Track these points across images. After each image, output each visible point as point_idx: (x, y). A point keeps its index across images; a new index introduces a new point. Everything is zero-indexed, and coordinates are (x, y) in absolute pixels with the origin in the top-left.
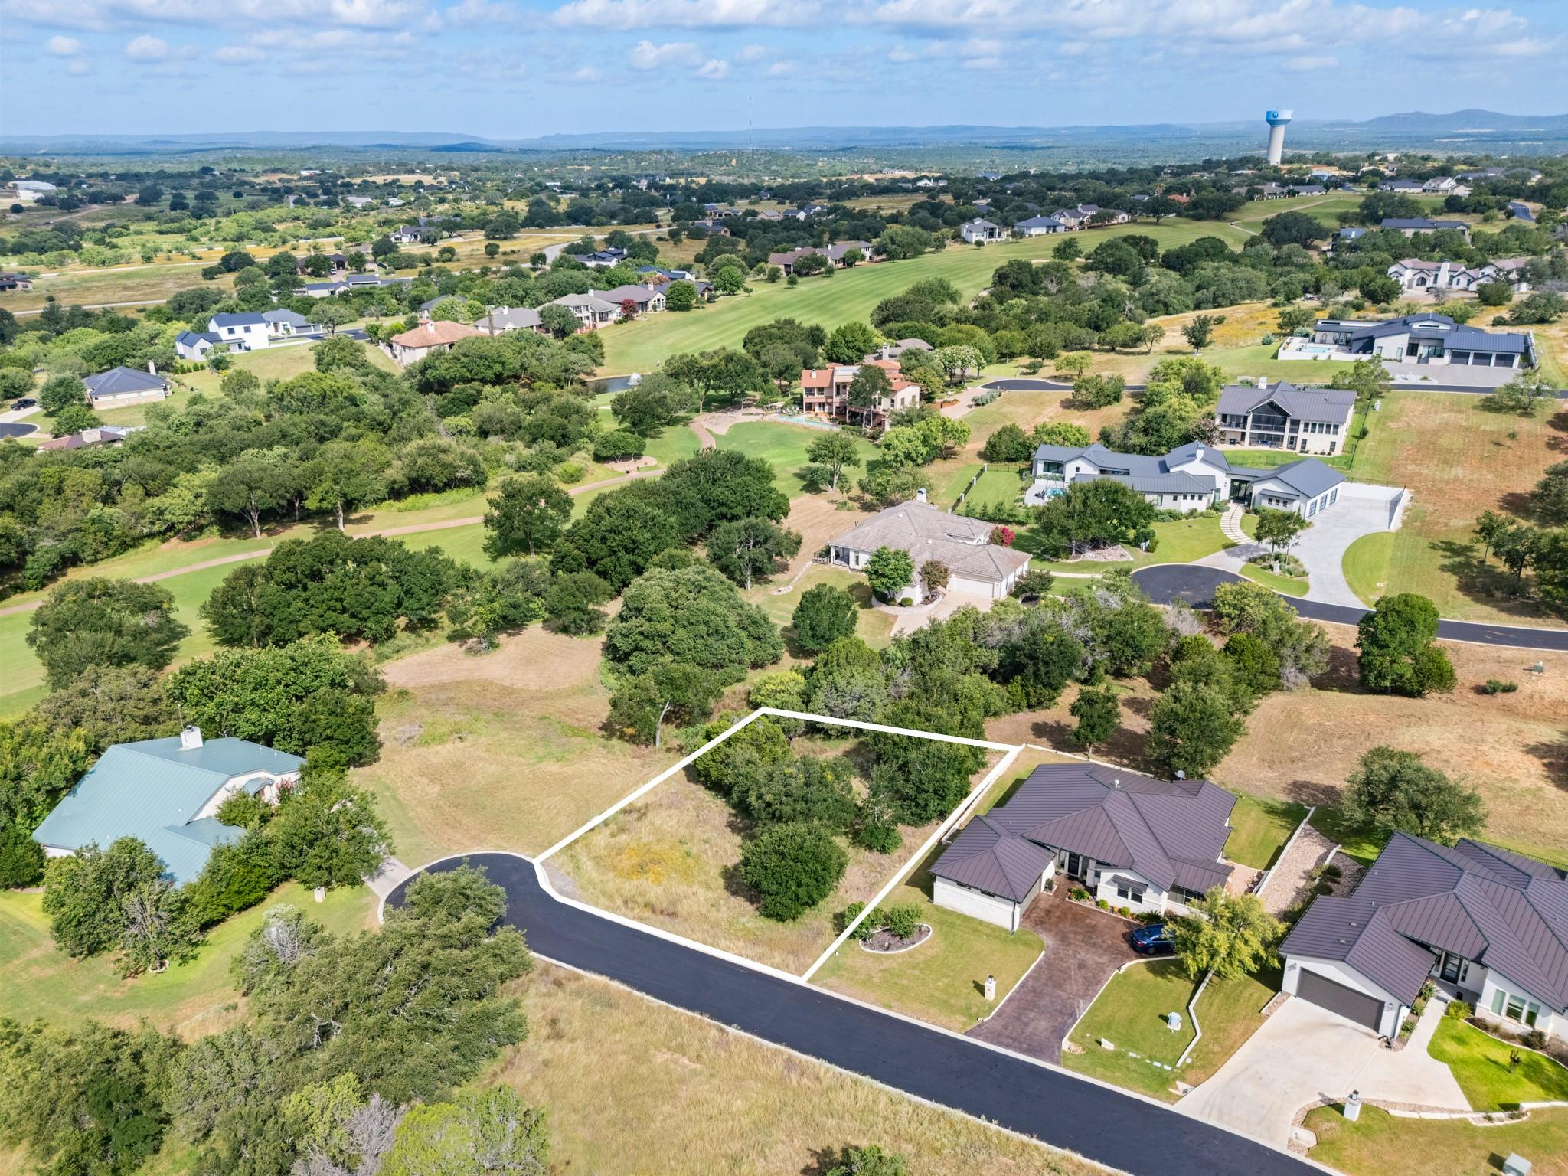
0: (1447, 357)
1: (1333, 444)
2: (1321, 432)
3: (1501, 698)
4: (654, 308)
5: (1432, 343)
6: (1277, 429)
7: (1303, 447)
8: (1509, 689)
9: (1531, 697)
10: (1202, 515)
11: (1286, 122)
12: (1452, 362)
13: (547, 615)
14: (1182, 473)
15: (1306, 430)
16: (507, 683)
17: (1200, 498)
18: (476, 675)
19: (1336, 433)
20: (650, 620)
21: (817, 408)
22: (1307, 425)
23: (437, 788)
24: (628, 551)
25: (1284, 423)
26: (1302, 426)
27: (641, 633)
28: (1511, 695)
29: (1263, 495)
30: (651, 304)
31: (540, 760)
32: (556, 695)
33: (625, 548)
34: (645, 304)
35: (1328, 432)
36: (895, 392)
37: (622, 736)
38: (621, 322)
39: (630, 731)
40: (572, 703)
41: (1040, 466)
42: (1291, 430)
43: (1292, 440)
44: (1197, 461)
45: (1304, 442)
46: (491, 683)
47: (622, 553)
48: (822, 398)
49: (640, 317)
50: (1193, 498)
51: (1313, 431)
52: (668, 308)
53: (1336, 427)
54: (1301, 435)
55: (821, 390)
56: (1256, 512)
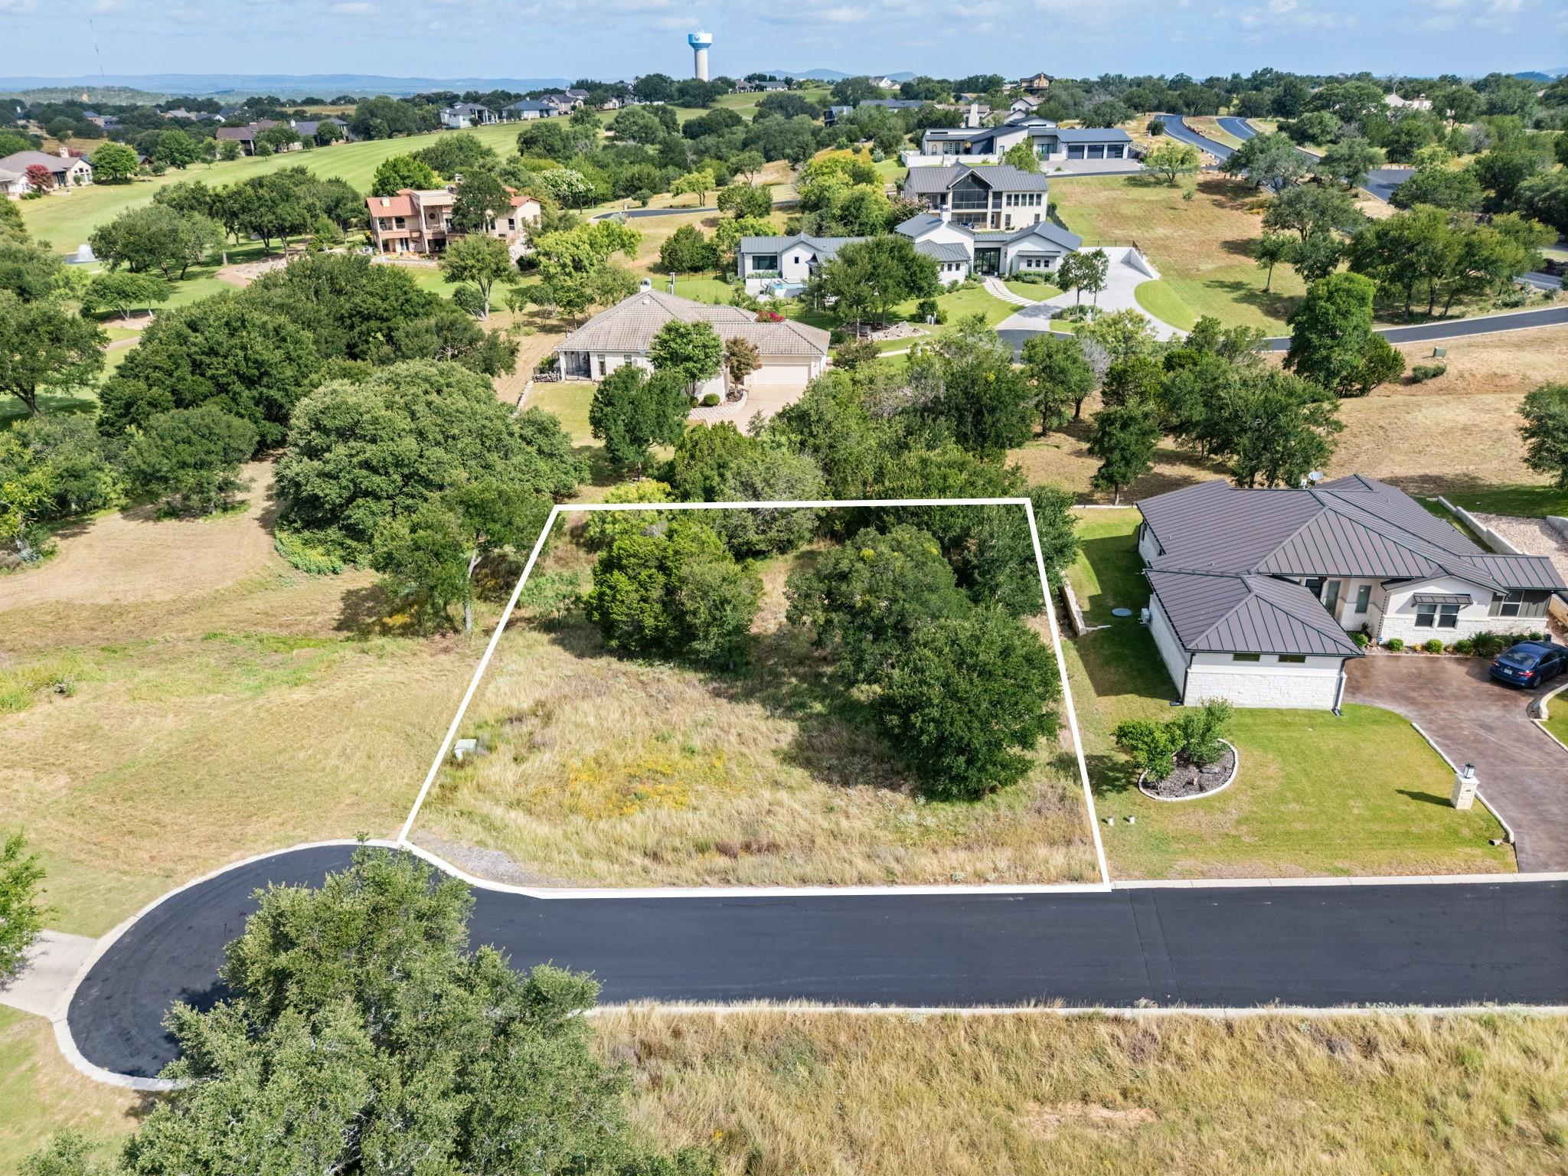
0: (1064, 153)
1: (1037, 216)
2: (1024, 204)
3: (1431, 383)
4: (77, 180)
5: (1045, 141)
6: (979, 206)
7: (1008, 224)
8: (1438, 372)
9: (1462, 376)
10: (964, 287)
11: (707, 45)
12: (1069, 157)
13: (124, 501)
14: (929, 242)
15: (1009, 204)
16: (104, 600)
17: (958, 268)
18: (32, 599)
19: (1039, 203)
20: (373, 441)
21: (398, 247)
22: (1009, 197)
23: (63, 779)
24: (250, 382)
25: (986, 198)
26: (1004, 199)
27: (366, 465)
28: (1440, 378)
29: (1021, 257)
30: (70, 175)
31: (259, 690)
32: (215, 600)
33: (242, 377)
34: (61, 176)
35: (1031, 204)
36: (514, 208)
37: (386, 631)
38: (31, 197)
39: (399, 620)
40: (259, 602)
41: (749, 263)
42: (994, 206)
43: (996, 217)
44: (944, 226)
45: (1008, 217)
46: (69, 605)
47: (238, 387)
48: (404, 233)
49: (56, 190)
50: (950, 268)
51: (1016, 204)
52: (98, 182)
53: (1039, 196)
54: (1005, 210)
55: (400, 221)
56: (1017, 278)
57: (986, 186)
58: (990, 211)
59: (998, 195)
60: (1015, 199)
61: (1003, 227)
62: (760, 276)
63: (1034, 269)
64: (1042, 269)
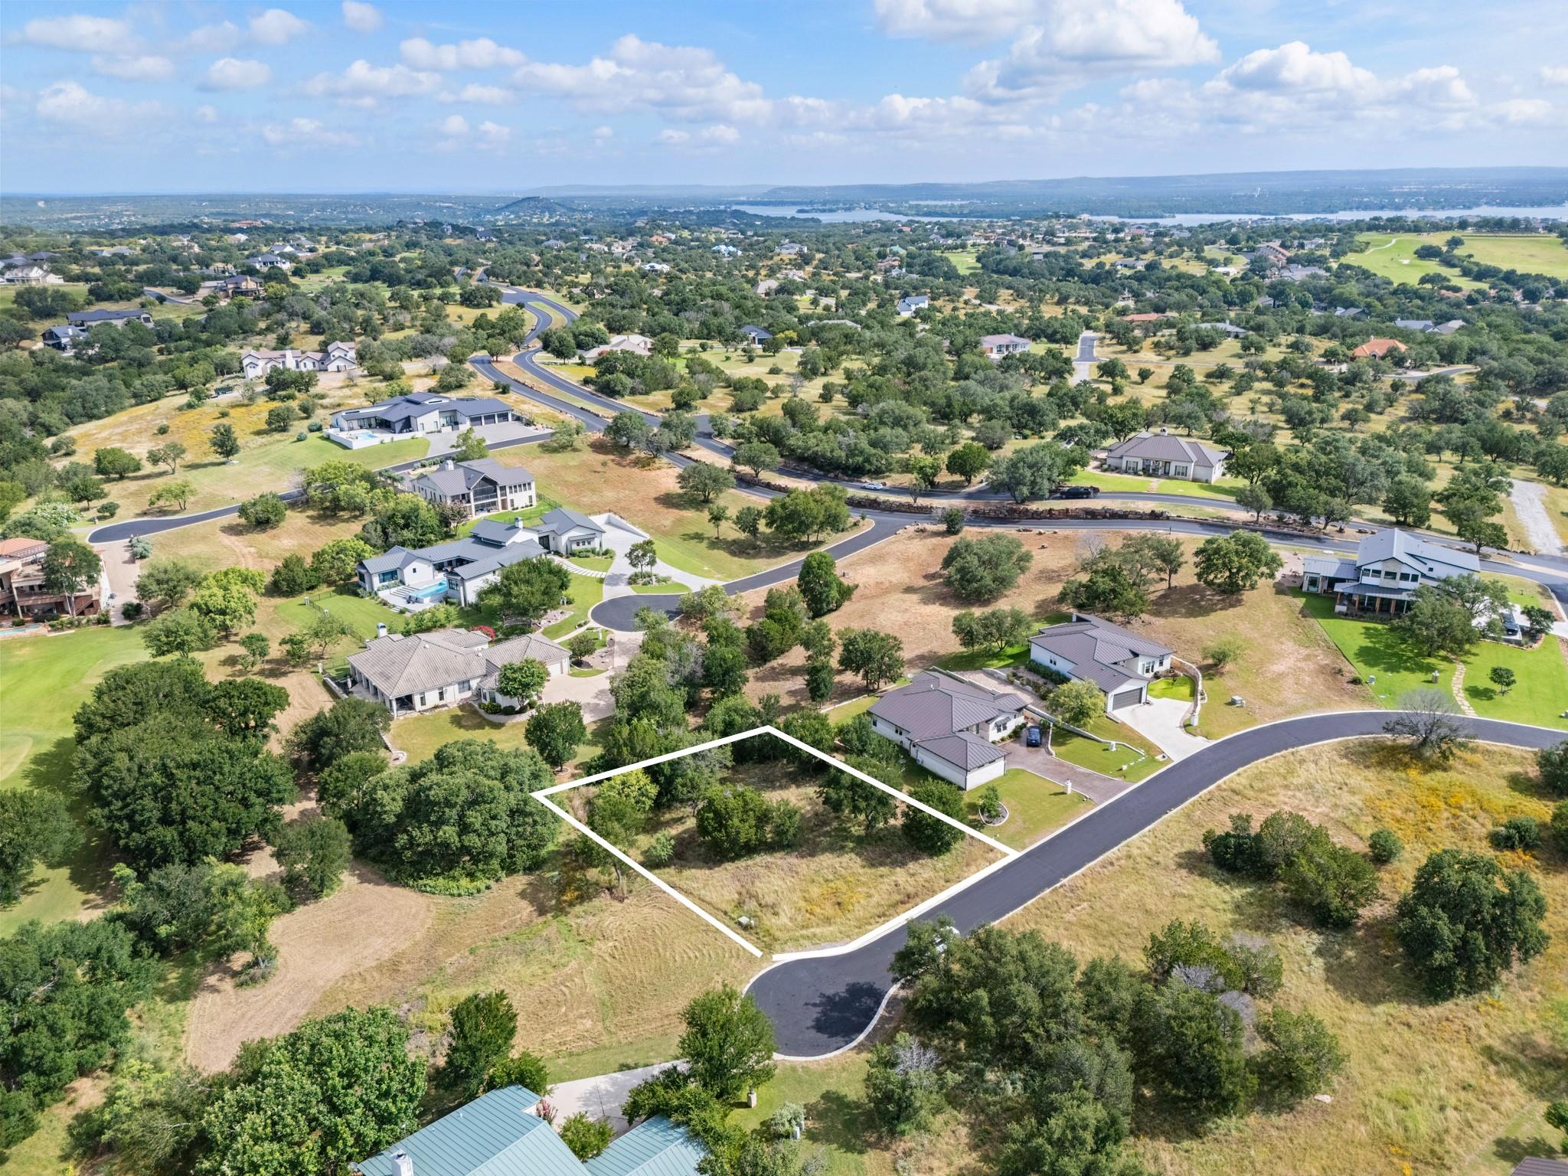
0: (468, 423)
1: (530, 497)
2: (521, 491)
6: (492, 497)
7: (512, 505)
12: (472, 425)
15: (511, 492)
19: (530, 488)
22: (511, 488)
25: (495, 491)
26: (508, 490)
29: (571, 541)
35: (525, 489)
39: (571, 895)
42: (502, 495)
45: (512, 501)
51: (516, 491)
53: (529, 484)
56: (573, 554)
57: (494, 483)
58: (499, 499)
59: (503, 488)
60: (515, 488)
61: (510, 508)
62: (388, 587)
63: (581, 547)
64: (587, 546)
